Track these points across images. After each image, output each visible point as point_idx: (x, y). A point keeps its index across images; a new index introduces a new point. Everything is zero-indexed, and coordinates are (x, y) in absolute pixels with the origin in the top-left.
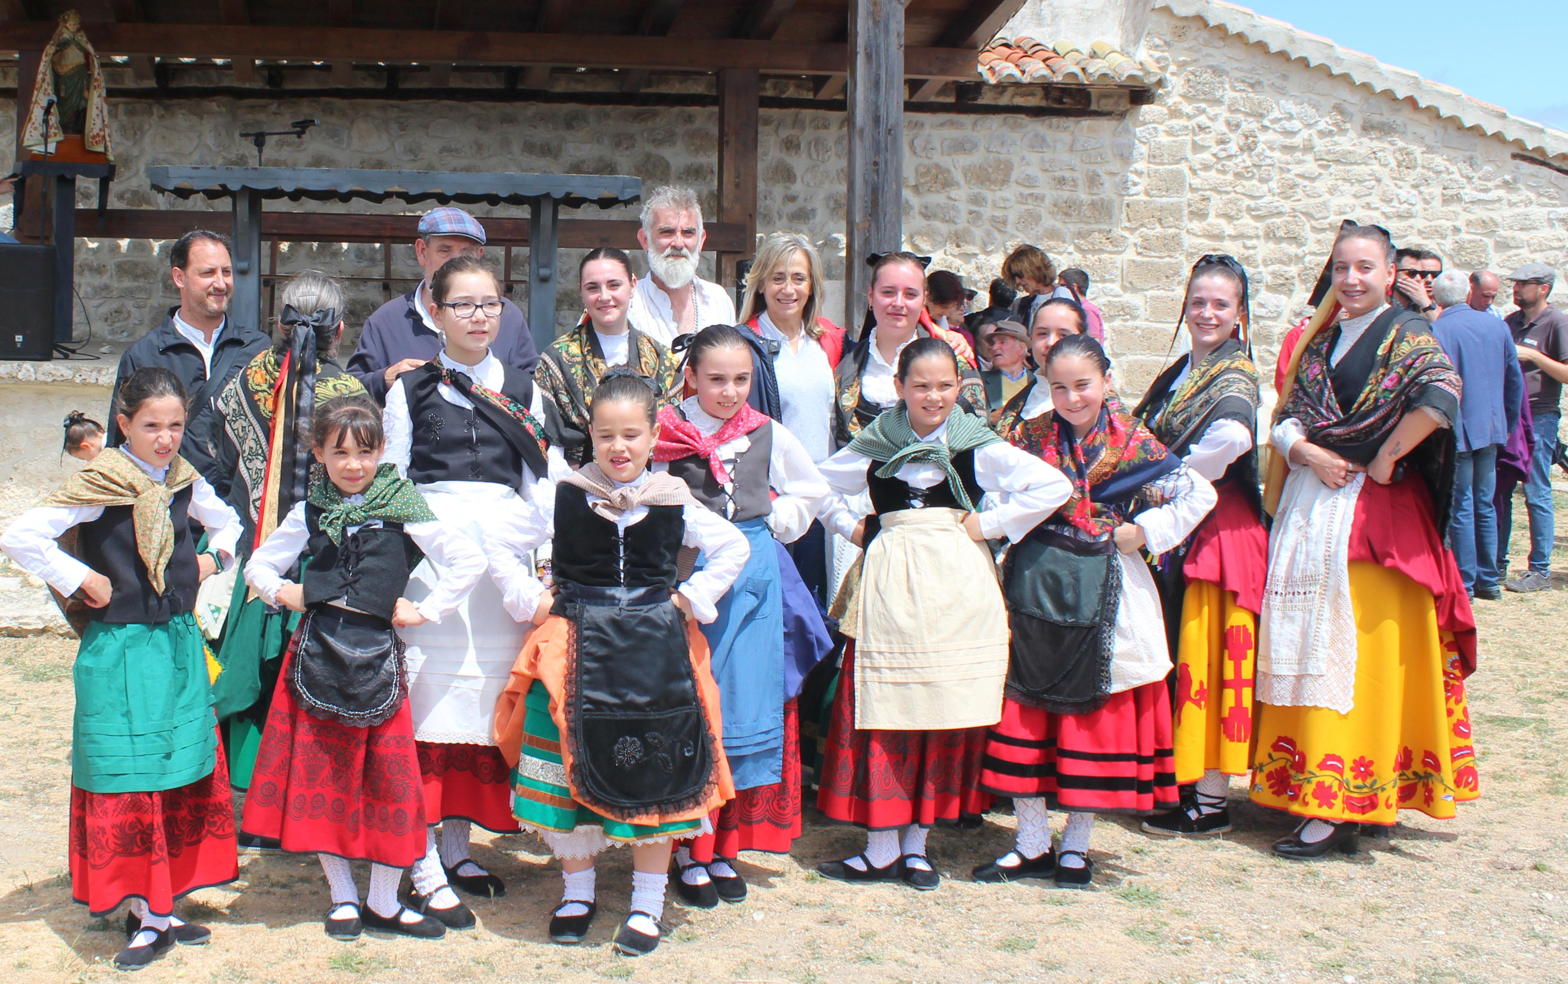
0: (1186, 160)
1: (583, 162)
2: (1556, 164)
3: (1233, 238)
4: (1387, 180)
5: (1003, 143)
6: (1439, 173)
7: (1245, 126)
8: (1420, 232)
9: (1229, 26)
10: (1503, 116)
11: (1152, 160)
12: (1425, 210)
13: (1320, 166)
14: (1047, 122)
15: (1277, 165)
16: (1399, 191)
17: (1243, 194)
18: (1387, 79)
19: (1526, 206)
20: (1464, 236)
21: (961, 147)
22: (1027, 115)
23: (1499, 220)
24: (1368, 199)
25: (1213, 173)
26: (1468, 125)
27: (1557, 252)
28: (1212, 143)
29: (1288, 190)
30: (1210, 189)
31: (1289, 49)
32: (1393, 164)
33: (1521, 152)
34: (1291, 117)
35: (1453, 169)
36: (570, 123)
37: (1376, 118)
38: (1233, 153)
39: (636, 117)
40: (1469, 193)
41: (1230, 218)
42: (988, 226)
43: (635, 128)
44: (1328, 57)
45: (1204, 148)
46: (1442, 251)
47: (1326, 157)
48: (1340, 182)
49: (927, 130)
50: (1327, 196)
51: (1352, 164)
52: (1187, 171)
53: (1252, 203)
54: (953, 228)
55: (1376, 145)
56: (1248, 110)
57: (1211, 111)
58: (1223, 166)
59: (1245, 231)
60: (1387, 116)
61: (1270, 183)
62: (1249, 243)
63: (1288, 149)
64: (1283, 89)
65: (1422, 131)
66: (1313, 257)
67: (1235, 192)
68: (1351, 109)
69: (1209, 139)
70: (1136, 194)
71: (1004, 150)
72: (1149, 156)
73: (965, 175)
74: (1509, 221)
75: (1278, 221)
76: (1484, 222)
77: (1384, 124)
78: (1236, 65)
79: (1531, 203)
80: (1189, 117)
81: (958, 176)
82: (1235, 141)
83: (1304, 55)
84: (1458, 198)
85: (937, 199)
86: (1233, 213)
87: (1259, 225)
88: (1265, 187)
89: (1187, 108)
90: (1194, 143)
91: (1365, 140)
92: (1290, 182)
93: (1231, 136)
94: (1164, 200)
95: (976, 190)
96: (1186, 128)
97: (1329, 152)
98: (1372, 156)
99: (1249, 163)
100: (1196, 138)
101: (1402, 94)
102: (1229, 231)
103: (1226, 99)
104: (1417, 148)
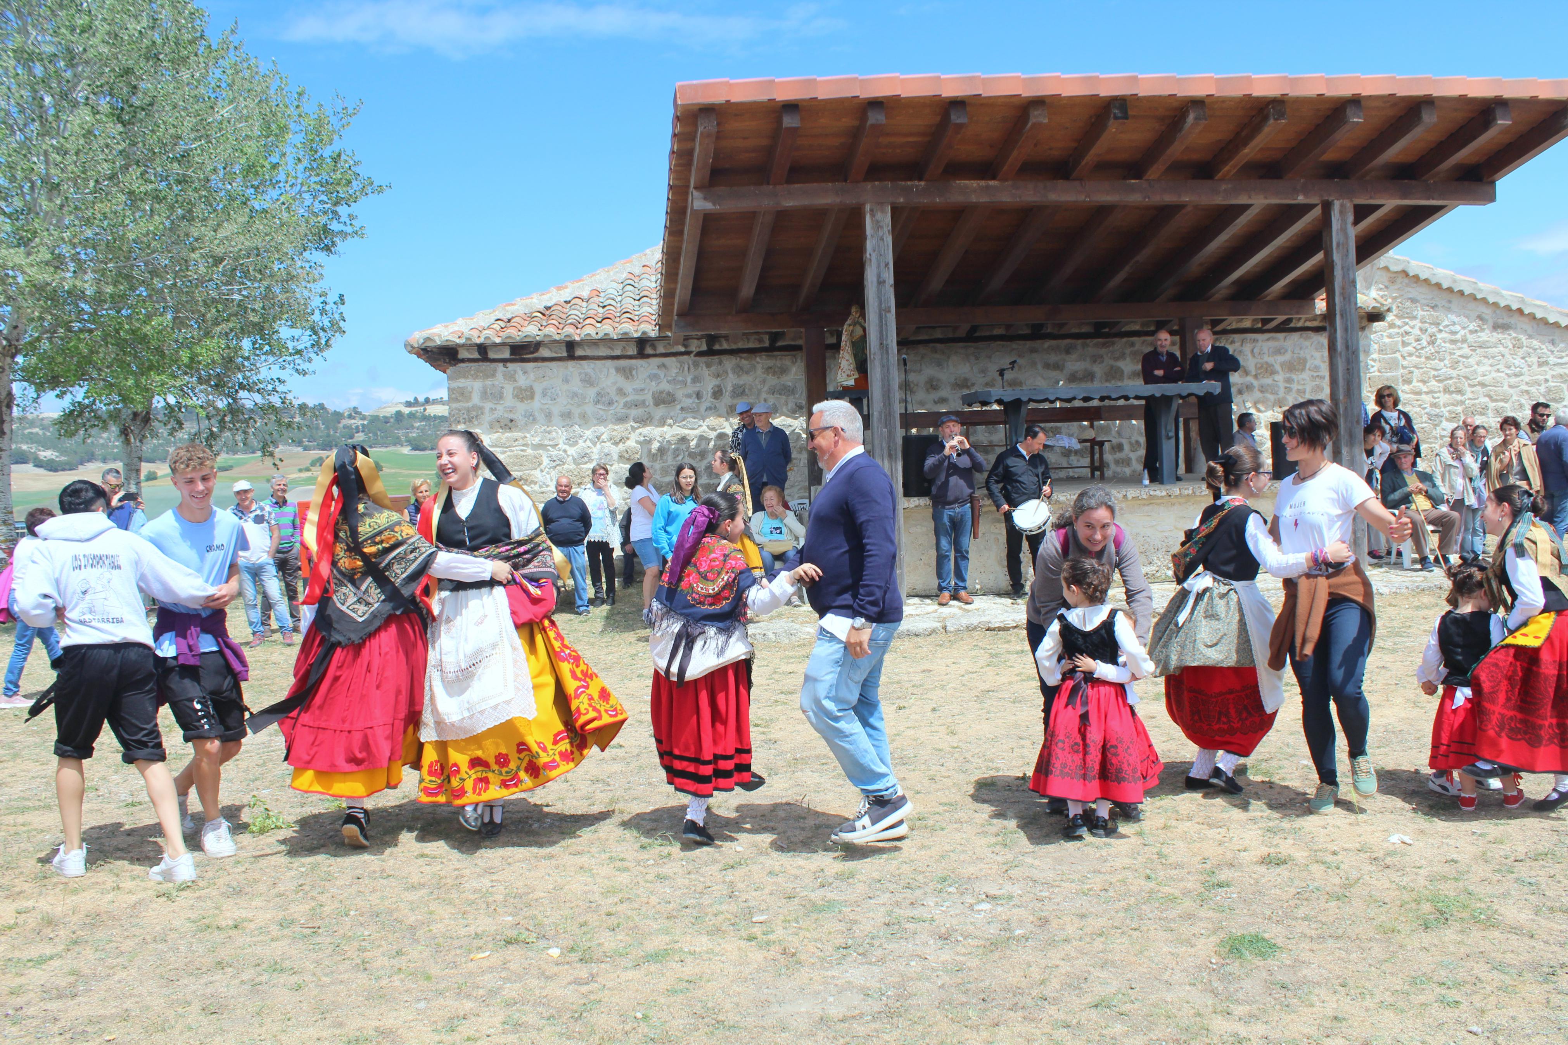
0: (1399, 351)
1: (1077, 372)
3: (1427, 393)
4: (1507, 356)
5: (1301, 349)
6: (1535, 350)
7: (1429, 330)
8: (1527, 383)
9: (1420, 276)
11: (1381, 352)
12: (1529, 371)
13: (1471, 350)
15: (1448, 351)
16: (1515, 361)
17: (1431, 369)
18: (1507, 299)
20: (1551, 384)
21: (1279, 351)
22: (1311, 332)
24: (1498, 367)
25: (1414, 358)
26: (1551, 322)
28: (1413, 341)
29: (1454, 365)
30: (1414, 367)
31: (1453, 286)
32: (1511, 346)
34: (1454, 324)
35: (1543, 347)
36: (1068, 351)
37: (1500, 321)
38: (1424, 346)
39: (1104, 345)
40: (1552, 360)
41: (1424, 382)
43: (1103, 351)
44: (1474, 289)
45: (1409, 344)
47: (1474, 345)
48: (1482, 359)
49: (1260, 343)
50: (1476, 367)
51: (1488, 348)
52: (1400, 358)
53: (1436, 373)
54: (1276, 397)
55: (1500, 336)
56: (1431, 322)
57: (1411, 323)
58: (1419, 353)
59: (1433, 389)
60: (1506, 320)
61: (1445, 361)
62: (1436, 395)
63: (1454, 342)
64: (1450, 308)
65: (1525, 327)
67: (1427, 367)
68: (1486, 317)
69: (1410, 339)
70: (1374, 372)
72: (1379, 350)
73: (1282, 367)
75: (1450, 382)
77: (1504, 324)
78: (1423, 297)
80: (1399, 327)
81: (1278, 367)
82: (1425, 339)
83: (1461, 289)
84: (1546, 363)
85: (1268, 381)
86: (1426, 379)
87: (1440, 385)
88: (1442, 364)
89: (1398, 322)
90: (1403, 342)
91: (1495, 334)
92: (1456, 360)
93: (1423, 336)
94: (1389, 374)
95: (1288, 375)
96: (1398, 333)
97: (1476, 342)
98: (1499, 342)
99: (1433, 351)
100: (1405, 339)
101: (1514, 307)
102: (1425, 389)
103: (1419, 316)
104: (1522, 337)
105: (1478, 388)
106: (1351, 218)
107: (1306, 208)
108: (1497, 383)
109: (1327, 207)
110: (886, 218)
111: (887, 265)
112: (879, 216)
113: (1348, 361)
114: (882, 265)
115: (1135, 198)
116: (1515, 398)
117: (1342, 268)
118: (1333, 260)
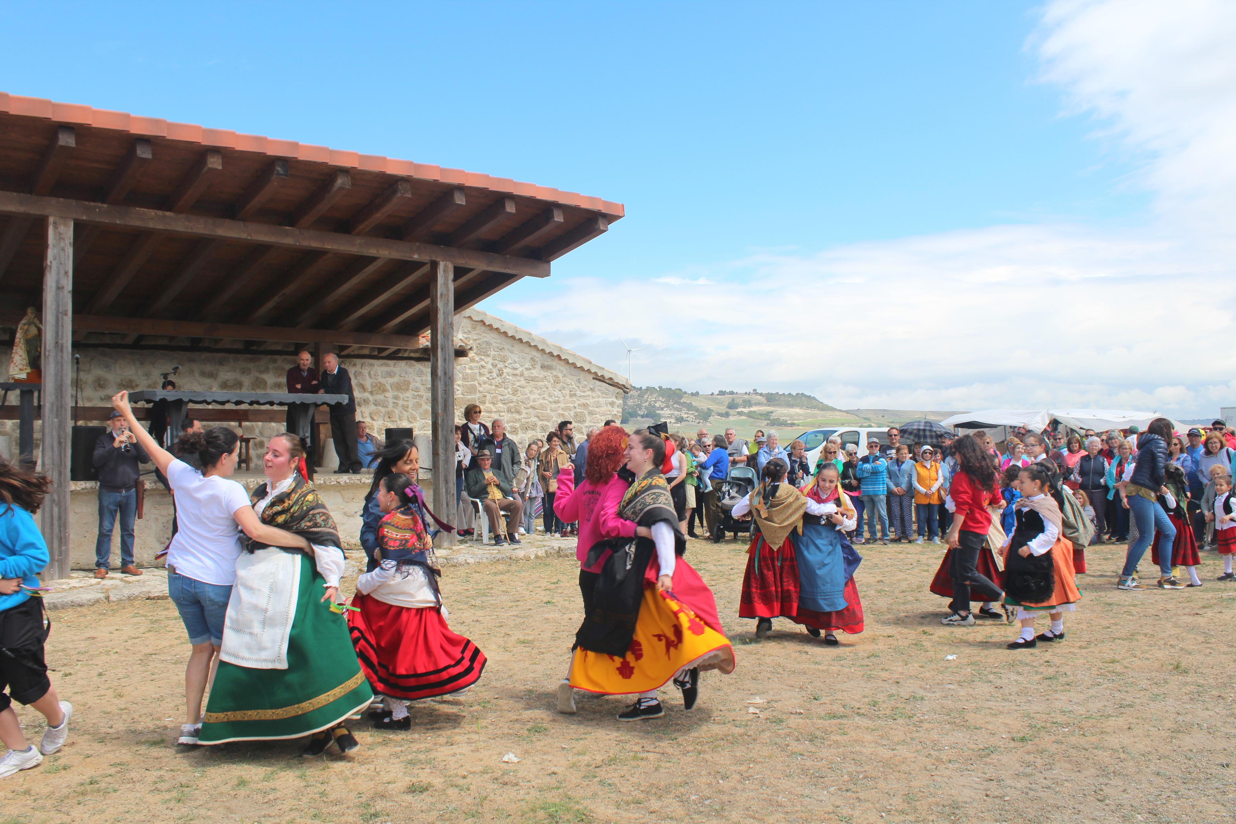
0: (477, 380)
1: (228, 381)
2: (607, 381)
3: (495, 412)
4: (550, 388)
5: (407, 373)
6: (568, 385)
7: (498, 366)
8: (563, 409)
10: (590, 363)
12: (564, 400)
13: (526, 382)
15: (511, 382)
16: (555, 392)
17: (499, 394)
18: (550, 348)
21: (390, 375)
23: (589, 404)
24: (544, 396)
25: (487, 385)
26: (578, 366)
28: (487, 373)
29: (515, 392)
30: (487, 392)
31: (515, 335)
32: (552, 382)
33: (595, 377)
34: (515, 362)
35: (573, 384)
36: (221, 363)
37: (546, 363)
39: (252, 360)
40: (578, 393)
41: (494, 404)
42: (401, 409)
43: (251, 365)
44: (530, 338)
45: (484, 375)
47: (528, 379)
48: (533, 389)
49: (376, 367)
50: (529, 395)
51: (538, 381)
52: (477, 385)
53: (502, 398)
54: (387, 410)
55: (546, 374)
56: (500, 360)
57: (486, 360)
58: (491, 382)
59: (500, 409)
60: (549, 362)
61: (508, 389)
62: (502, 414)
63: (515, 375)
65: (562, 368)
66: (525, 420)
67: (496, 393)
68: (537, 359)
69: (485, 371)
71: (407, 376)
72: (464, 379)
73: (391, 387)
74: (592, 404)
75: (512, 405)
76: (584, 404)
77: (548, 365)
78: (495, 341)
79: (599, 397)
80: (478, 362)
81: (388, 387)
82: (495, 372)
83: (521, 337)
84: (575, 395)
85: (380, 397)
87: (505, 407)
88: (506, 391)
89: (477, 358)
90: (480, 373)
91: (542, 372)
92: (516, 389)
93: (494, 370)
94: (469, 397)
95: (396, 393)
96: (477, 367)
97: (529, 377)
98: (545, 378)
99: (500, 381)
100: (481, 371)
101: (555, 354)
102: (494, 410)
103: (492, 355)
104: (560, 375)
105: (531, 410)
106: (451, 276)
107: (419, 265)
108: (543, 407)
109: (434, 265)
110: (68, 232)
111: (66, 273)
112: (62, 229)
113: (446, 385)
114: (62, 272)
115: (288, 241)
116: (554, 419)
117: (444, 313)
118: (437, 307)
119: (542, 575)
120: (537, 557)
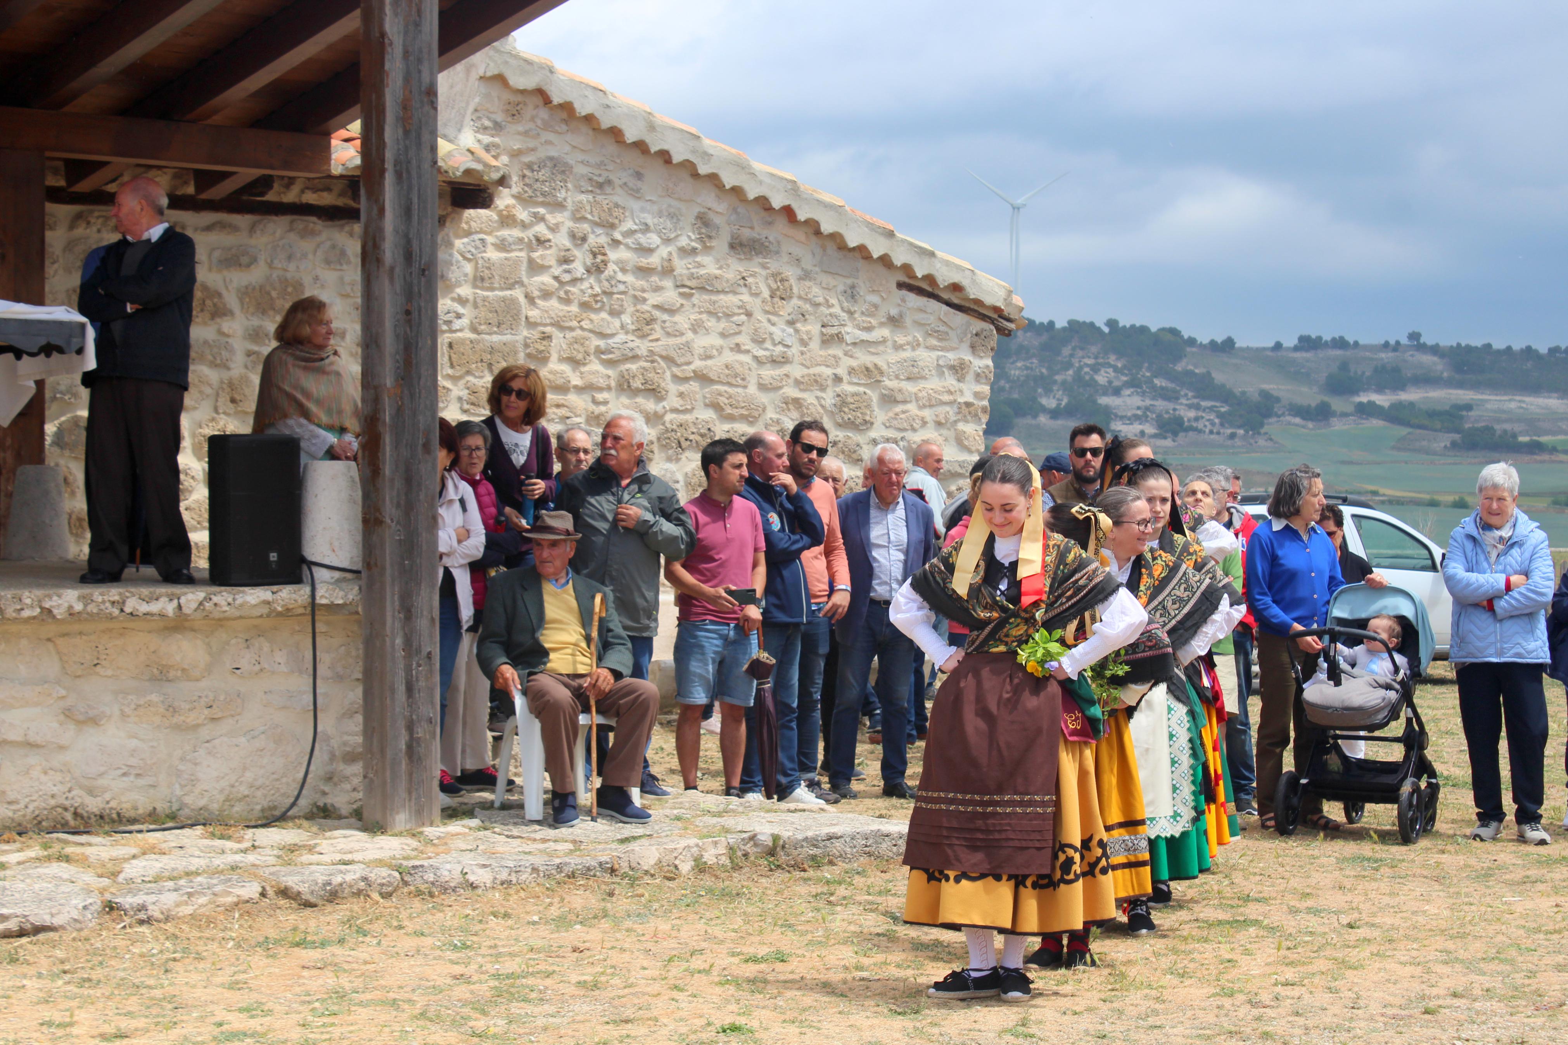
0: (521, 283)
2: (945, 296)
3: (579, 390)
4: (759, 315)
5: (290, 258)
6: (817, 305)
7: (592, 240)
8: (798, 383)
9: (577, 106)
10: (891, 234)
11: (479, 284)
12: (802, 353)
13: (681, 294)
14: (347, 228)
15: (632, 292)
16: (773, 329)
17: (591, 331)
18: (761, 183)
19: (913, 349)
20: (846, 388)
21: (236, 260)
22: (319, 217)
23: (884, 367)
24: (738, 339)
25: (554, 303)
26: (852, 244)
27: (948, 408)
28: (553, 262)
29: (644, 326)
30: (552, 325)
31: (648, 140)
32: (766, 294)
33: (907, 280)
34: (646, 229)
35: (833, 301)
37: (746, 233)
38: (579, 275)
40: (851, 332)
41: (575, 363)
44: (694, 152)
45: (543, 269)
46: (822, 406)
47: (688, 283)
48: (704, 317)
50: (690, 335)
51: (718, 292)
52: (522, 300)
53: (602, 343)
54: (225, 375)
55: (744, 267)
56: (597, 219)
57: (552, 219)
58: (566, 292)
59: (594, 381)
60: (757, 228)
61: (623, 317)
63: (644, 271)
64: (638, 191)
65: (797, 251)
66: (674, 415)
67: (582, 328)
68: (717, 220)
69: (547, 255)
70: (461, 330)
71: (292, 267)
72: (475, 278)
73: (241, 300)
74: (895, 368)
75: (633, 367)
76: (867, 369)
77: (754, 241)
78: (580, 157)
79: (918, 345)
80: (524, 226)
81: (231, 300)
82: (580, 259)
83: (666, 147)
84: (839, 338)
86: (580, 357)
87: (610, 372)
88: (617, 323)
89: (522, 214)
90: (531, 262)
91: (733, 261)
92: (647, 316)
93: (576, 252)
94: (495, 338)
95: (255, 322)
96: (521, 240)
97: (692, 277)
98: (742, 282)
99: (597, 290)
100: (535, 255)
101: (777, 202)
102: (576, 381)
103: (569, 203)
104: (791, 273)
105: (694, 386)
108: (734, 378)
113: (409, 294)
116: (771, 414)
117: (406, 54)
118: (383, 35)
119: (717, 931)
120: (701, 868)
